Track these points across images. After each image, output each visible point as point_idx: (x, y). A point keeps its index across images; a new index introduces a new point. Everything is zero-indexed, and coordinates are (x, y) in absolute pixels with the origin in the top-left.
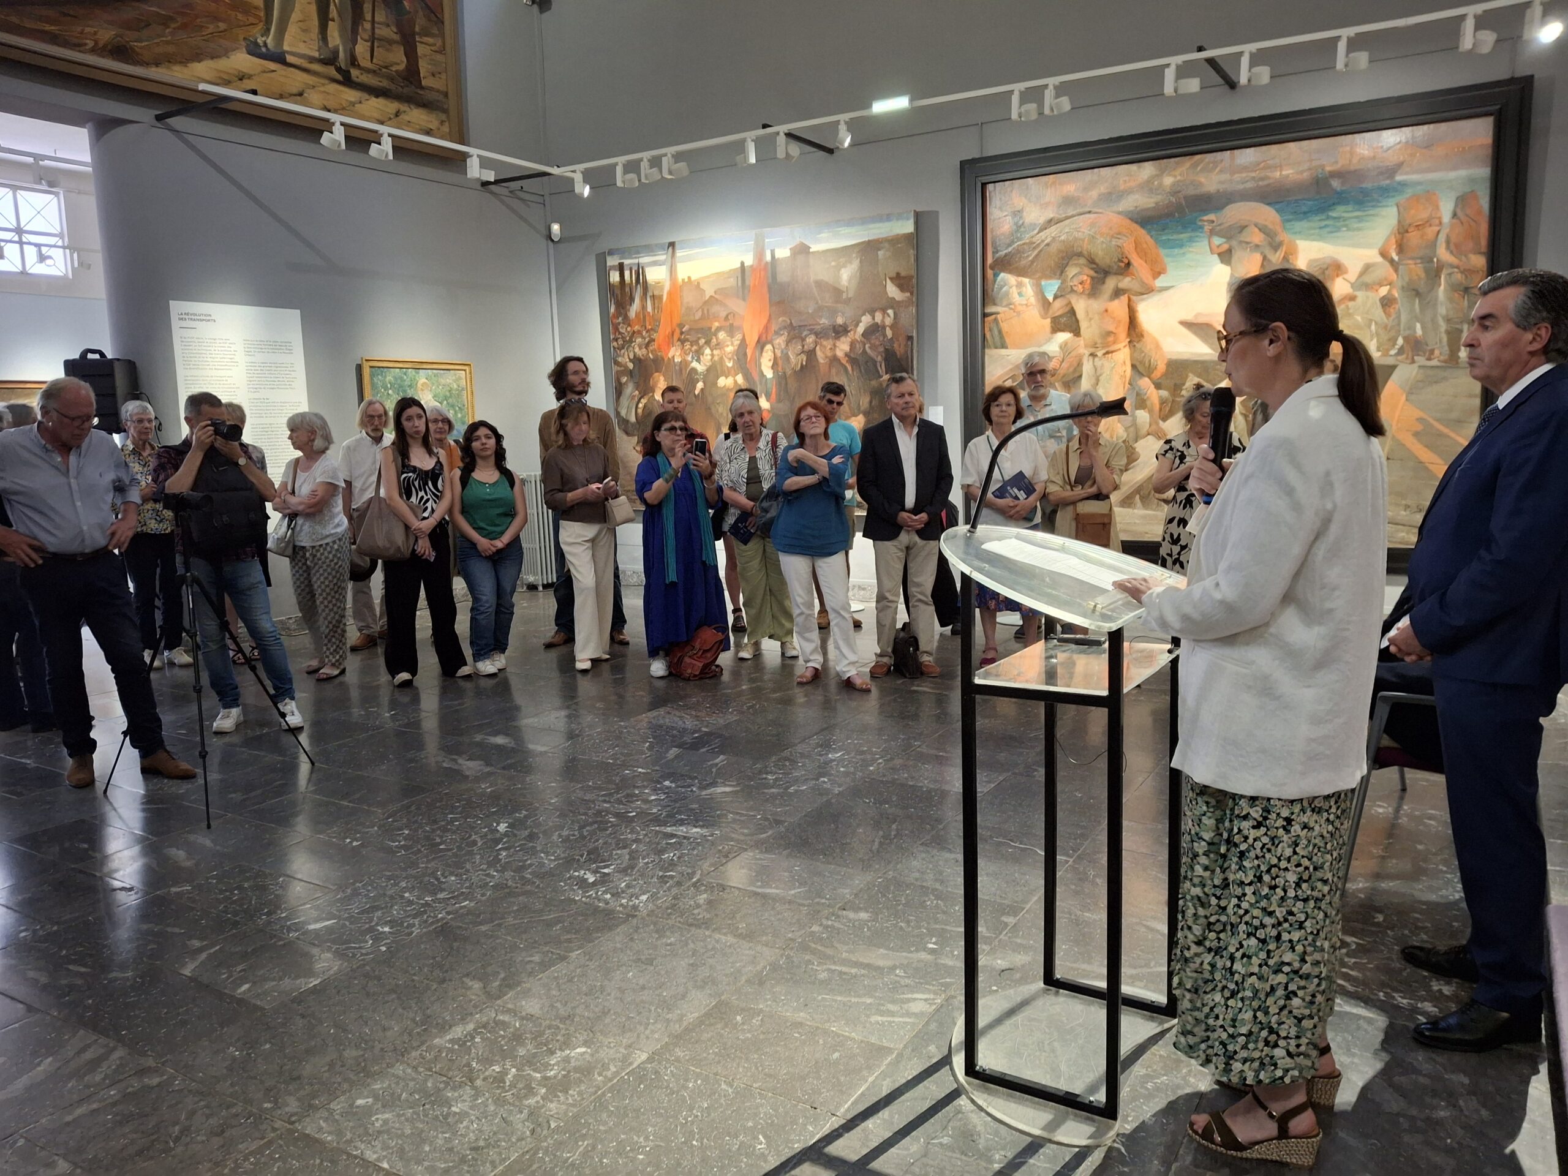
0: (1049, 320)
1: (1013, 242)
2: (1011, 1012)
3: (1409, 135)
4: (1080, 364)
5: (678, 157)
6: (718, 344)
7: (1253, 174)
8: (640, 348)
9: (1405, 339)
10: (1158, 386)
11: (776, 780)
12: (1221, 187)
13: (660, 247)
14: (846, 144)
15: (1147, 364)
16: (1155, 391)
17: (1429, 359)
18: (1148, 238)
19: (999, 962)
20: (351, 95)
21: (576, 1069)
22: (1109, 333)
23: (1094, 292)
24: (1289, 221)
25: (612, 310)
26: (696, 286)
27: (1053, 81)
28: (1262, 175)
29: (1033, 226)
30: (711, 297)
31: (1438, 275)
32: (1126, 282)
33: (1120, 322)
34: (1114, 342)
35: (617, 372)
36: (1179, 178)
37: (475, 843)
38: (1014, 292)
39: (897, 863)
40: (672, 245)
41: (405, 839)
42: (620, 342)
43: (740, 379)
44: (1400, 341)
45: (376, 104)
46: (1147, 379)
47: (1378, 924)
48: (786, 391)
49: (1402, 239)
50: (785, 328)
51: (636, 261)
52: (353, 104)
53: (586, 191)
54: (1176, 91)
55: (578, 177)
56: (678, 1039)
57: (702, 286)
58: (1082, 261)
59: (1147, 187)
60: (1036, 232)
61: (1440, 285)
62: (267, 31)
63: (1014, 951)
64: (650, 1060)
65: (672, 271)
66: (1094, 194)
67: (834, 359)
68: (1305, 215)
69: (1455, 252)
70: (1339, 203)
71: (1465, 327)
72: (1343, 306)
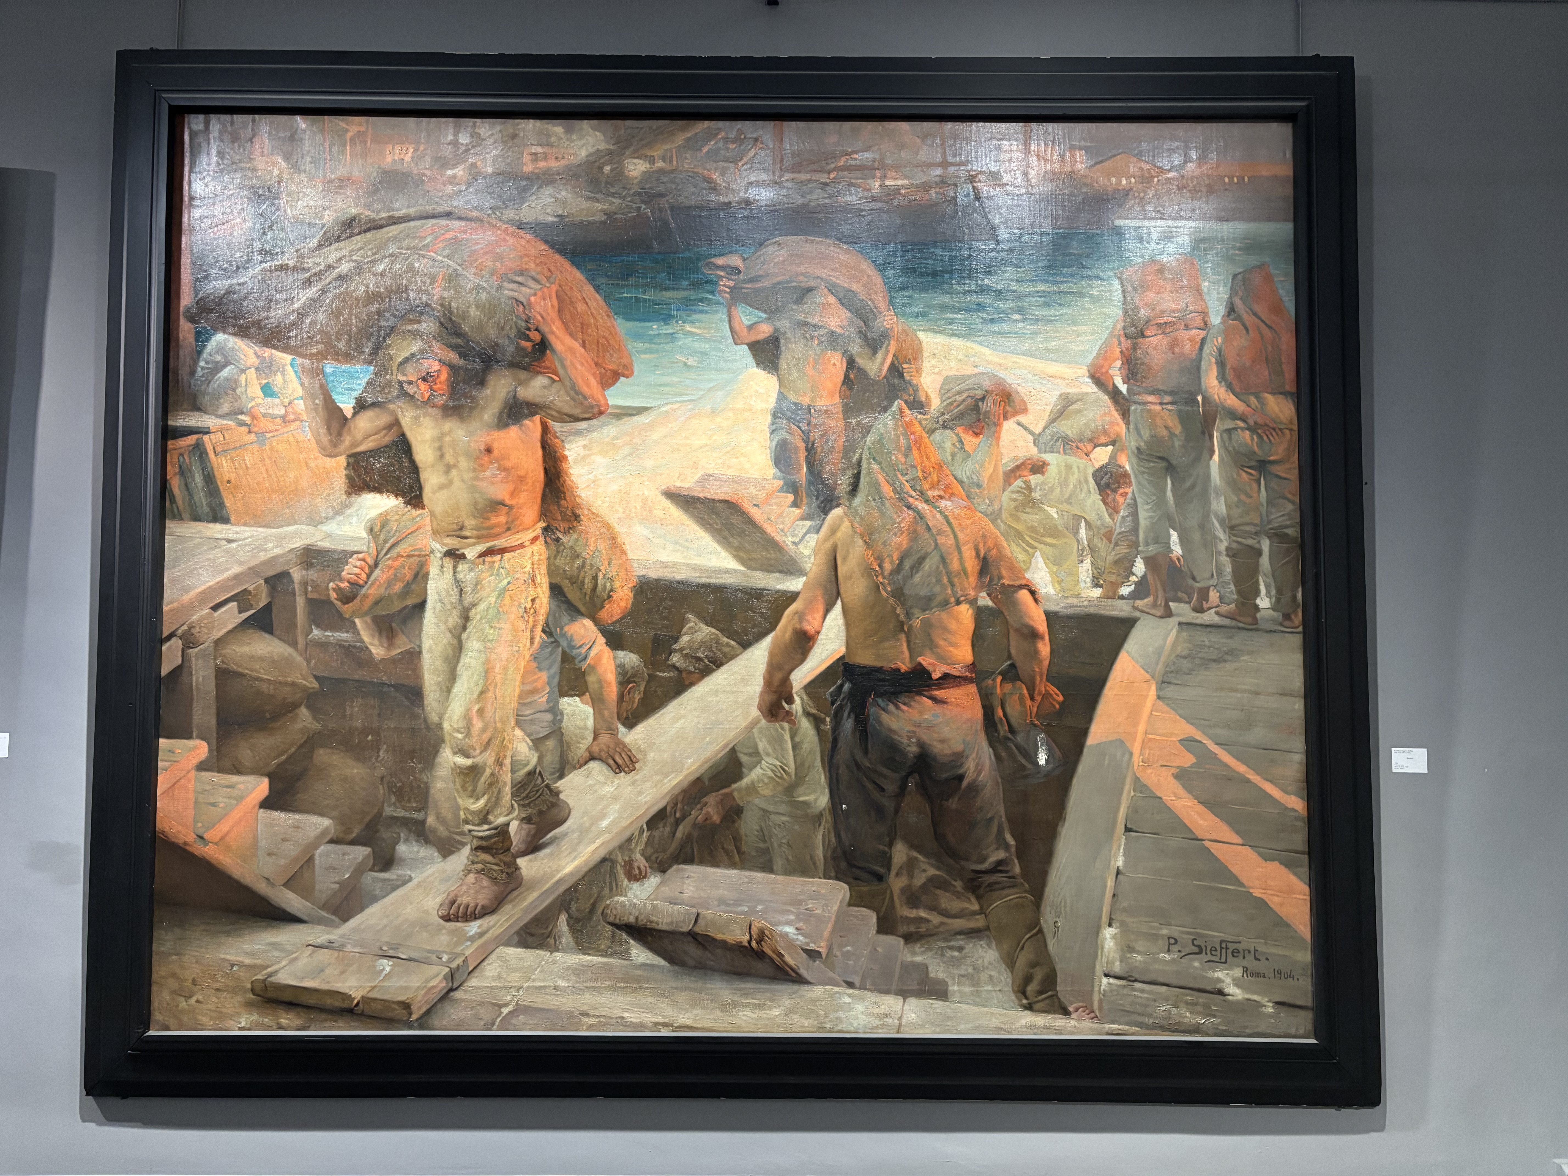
0: (342, 460)
4: (420, 575)
9: (1149, 562)
10: (615, 640)
15: (588, 585)
16: (607, 653)
17: (1199, 610)
18: (589, 289)
22: (495, 505)
23: (457, 401)
31: (1206, 431)
32: (535, 387)
33: (522, 479)
34: (508, 528)
36: (660, 164)
44: (1139, 568)
46: (588, 622)
49: (1135, 347)
59: (589, 174)
60: (313, 244)
61: (1212, 452)
69: (1237, 387)
71: (1265, 545)
72: (1019, 483)
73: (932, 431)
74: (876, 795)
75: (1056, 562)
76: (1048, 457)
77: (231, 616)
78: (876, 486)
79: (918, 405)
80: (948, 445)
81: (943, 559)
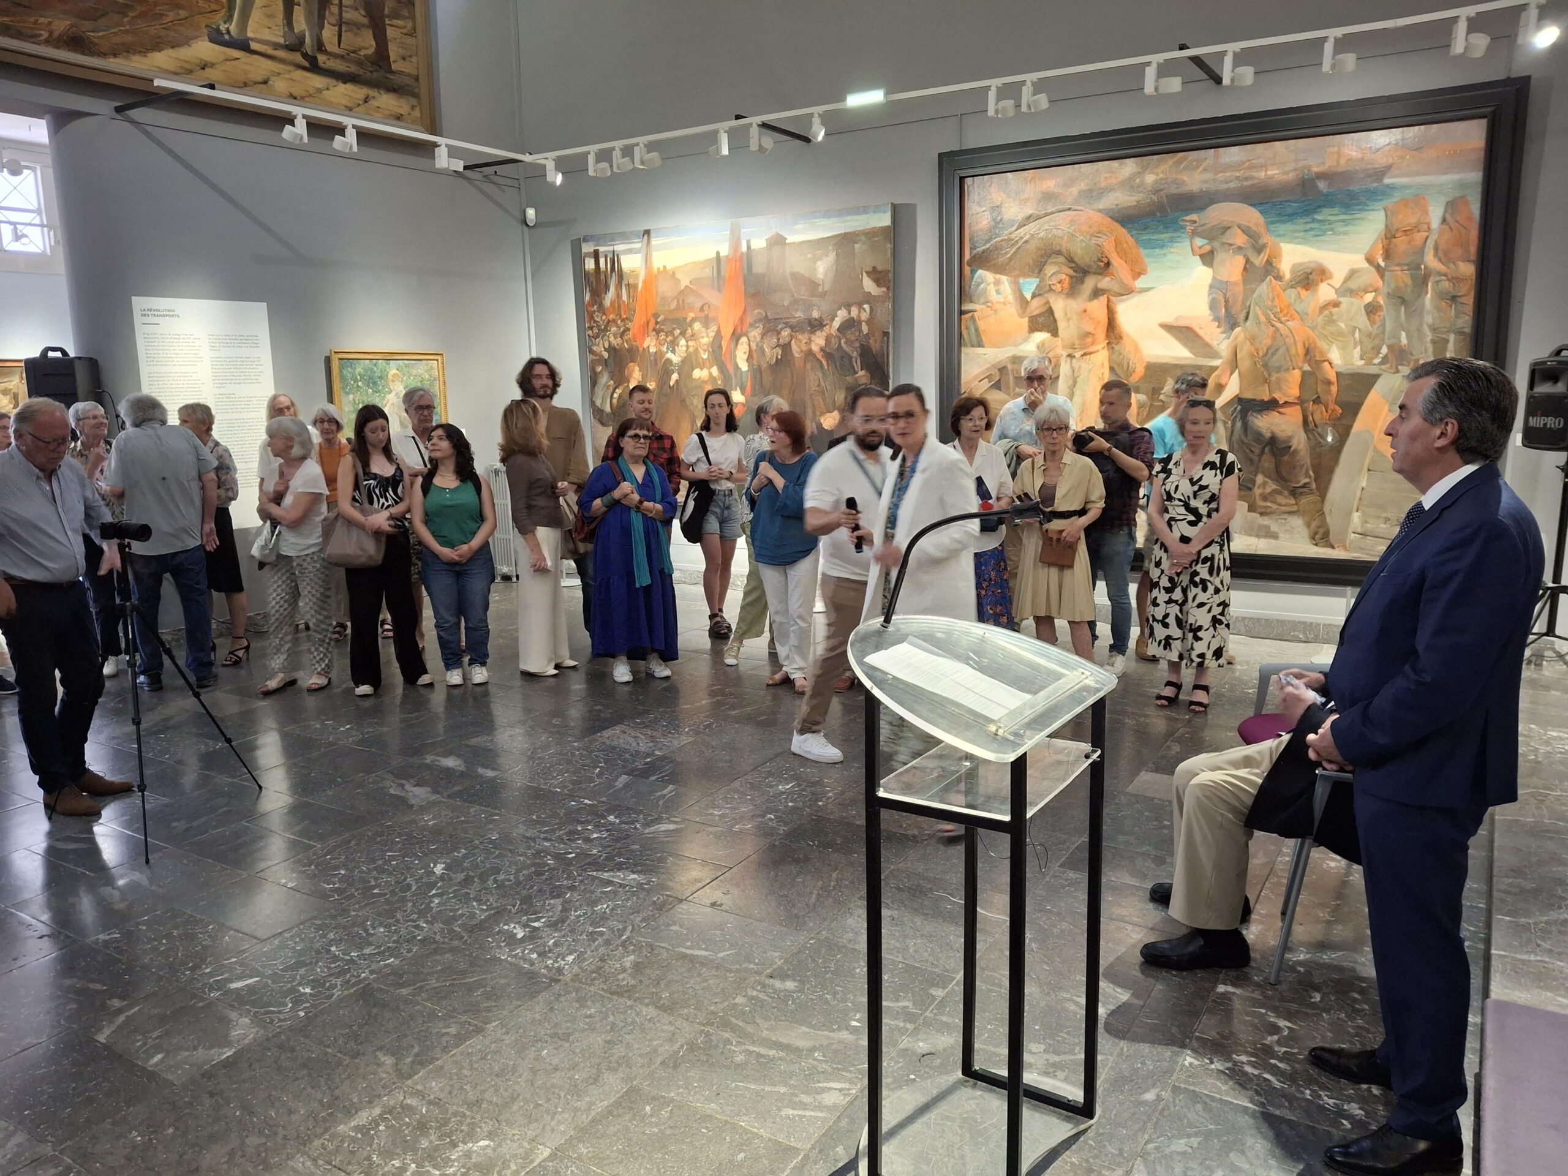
0: (1026, 320)
1: (991, 239)
2: (924, 1109)
3: (1399, 137)
4: (1058, 364)
5: (650, 147)
6: (693, 335)
7: (1238, 174)
8: (615, 338)
9: (1390, 347)
10: (1136, 390)
11: (722, 816)
12: (1205, 187)
13: (635, 234)
14: (820, 138)
15: (1125, 367)
19: (921, 1044)
20: (317, 81)
22: (1088, 334)
23: (1072, 291)
24: (1273, 223)
25: (588, 297)
26: (671, 275)
27: (1031, 77)
28: (1248, 174)
29: (1011, 222)
30: (687, 287)
31: (1425, 283)
32: (1105, 282)
33: (1098, 322)
34: (1092, 344)
35: (592, 361)
36: (1161, 176)
37: (409, 886)
38: (992, 289)
39: (832, 921)
40: (647, 232)
41: (340, 881)
42: (596, 330)
43: (715, 371)
44: (1384, 350)
45: (343, 92)
47: (1314, 1006)
48: (761, 385)
49: (1390, 243)
50: (760, 320)
51: (611, 248)
52: (320, 91)
53: (559, 179)
54: (1156, 89)
55: (550, 165)
56: (584, 1133)
57: (678, 276)
58: (1061, 259)
59: (1129, 184)
60: (1014, 228)
61: (1427, 293)
62: (229, 18)
63: (938, 1031)
64: (552, 1157)
65: (647, 260)
66: (1075, 190)
67: (810, 354)
68: (1291, 217)
69: (1443, 260)
70: (1324, 206)
71: (1452, 337)
72: (1327, 312)
73: (1284, 290)
74: (1251, 455)
75: (1343, 349)
76: (1341, 299)
77: (986, 384)
78: (1257, 317)
79: (1279, 278)
80: (1293, 296)
81: (1288, 349)
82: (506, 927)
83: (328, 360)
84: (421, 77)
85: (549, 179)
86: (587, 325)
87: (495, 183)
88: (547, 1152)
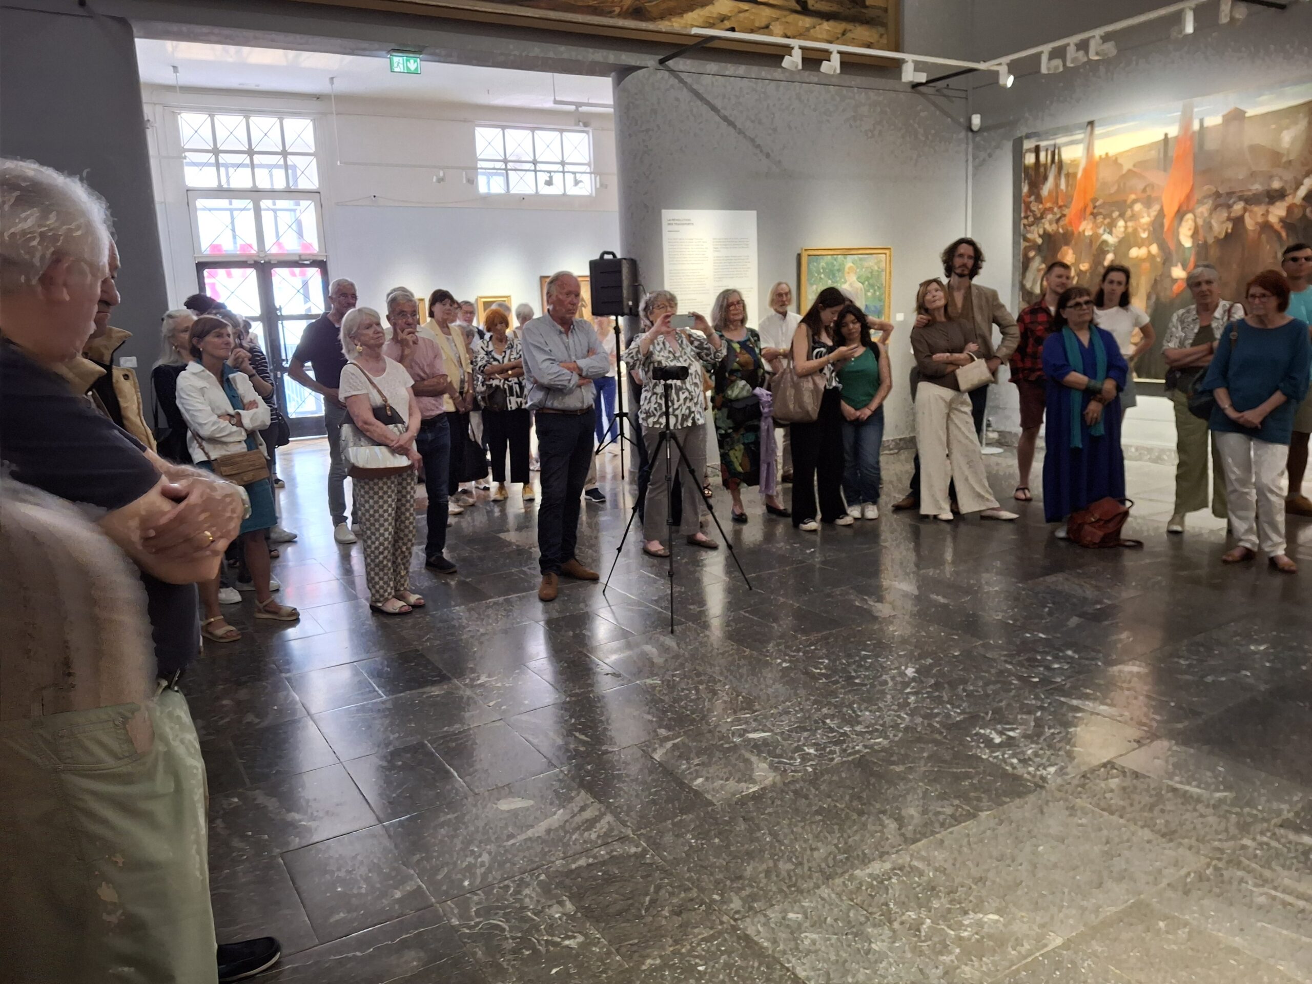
5: (1106, 38)
6: (1133, 216)
8: (1050, 224)
13: (1079, 127)
20: (806, 21)
21: (990, 936)
25: (1025, 189)
26: (1113, 161)
30: (1129, 171)
35: (1025, 248)
40: (1091, 123)
42: (1031, 219)
43: (1154, 249)
45: (826, 27)
50: (1209, 196)
51: (1053, 142)
52: (808, 29)
53: (1010, 81)
55: (1003, 69)
57: (1120, 161)
64: (1065, 947)
65: (1089, 149)
67: (1266, 226)
82: (982, 731)
83: (799, 256)
84: (890, 11)
85: (1001, 82)
86: (1023, 215)
87: (945, 96)
88: (1059, 941)
